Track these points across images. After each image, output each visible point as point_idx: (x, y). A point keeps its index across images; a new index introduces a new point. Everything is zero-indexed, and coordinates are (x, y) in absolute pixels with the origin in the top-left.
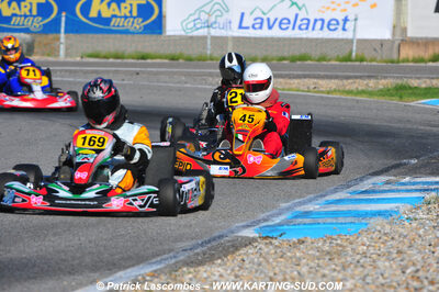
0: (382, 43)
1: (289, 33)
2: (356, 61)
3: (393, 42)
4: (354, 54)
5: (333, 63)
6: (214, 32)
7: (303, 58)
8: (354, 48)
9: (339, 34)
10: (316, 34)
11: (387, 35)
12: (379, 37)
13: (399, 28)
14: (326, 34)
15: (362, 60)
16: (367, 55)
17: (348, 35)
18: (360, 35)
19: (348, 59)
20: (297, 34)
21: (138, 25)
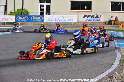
0: (76, 22)
1: (62, 21)
3: (77, 22)
5: (69, 25)
6: (52, 21)
7: (65, 25)
8: (72, 23)
9: (69, 21)
10: (66, 21)
11: (76, 21)
12: (75, 22)
13: (78, 20)
14: (68, 21)
16: (74, 24)
17: (71, 21)
18: (73, 21)
19: (72, 25)
20: (63, 21)
21: (40, 20)
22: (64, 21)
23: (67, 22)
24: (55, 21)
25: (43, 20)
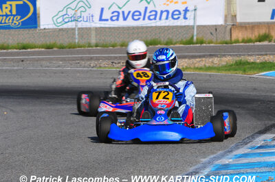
0: (216, 28)
1: (141, 23)
2: (197, 43)
4: (195, 38)
5: (178, 45)
6: (80, 25)
8: (195, 33)
9: (181, 22)
10: (163, 23)
11: (220, 21)
12: (214, 24)
13: (230, 16)
14: (171, 22)
15: (202, 43)
17: (189, 22)
19: (190, 42)
20: (147, 23)
21: (17, 21)
22: (153, 23)
23: (169, 28)
24: (103, 24)
25: (33, 21)
